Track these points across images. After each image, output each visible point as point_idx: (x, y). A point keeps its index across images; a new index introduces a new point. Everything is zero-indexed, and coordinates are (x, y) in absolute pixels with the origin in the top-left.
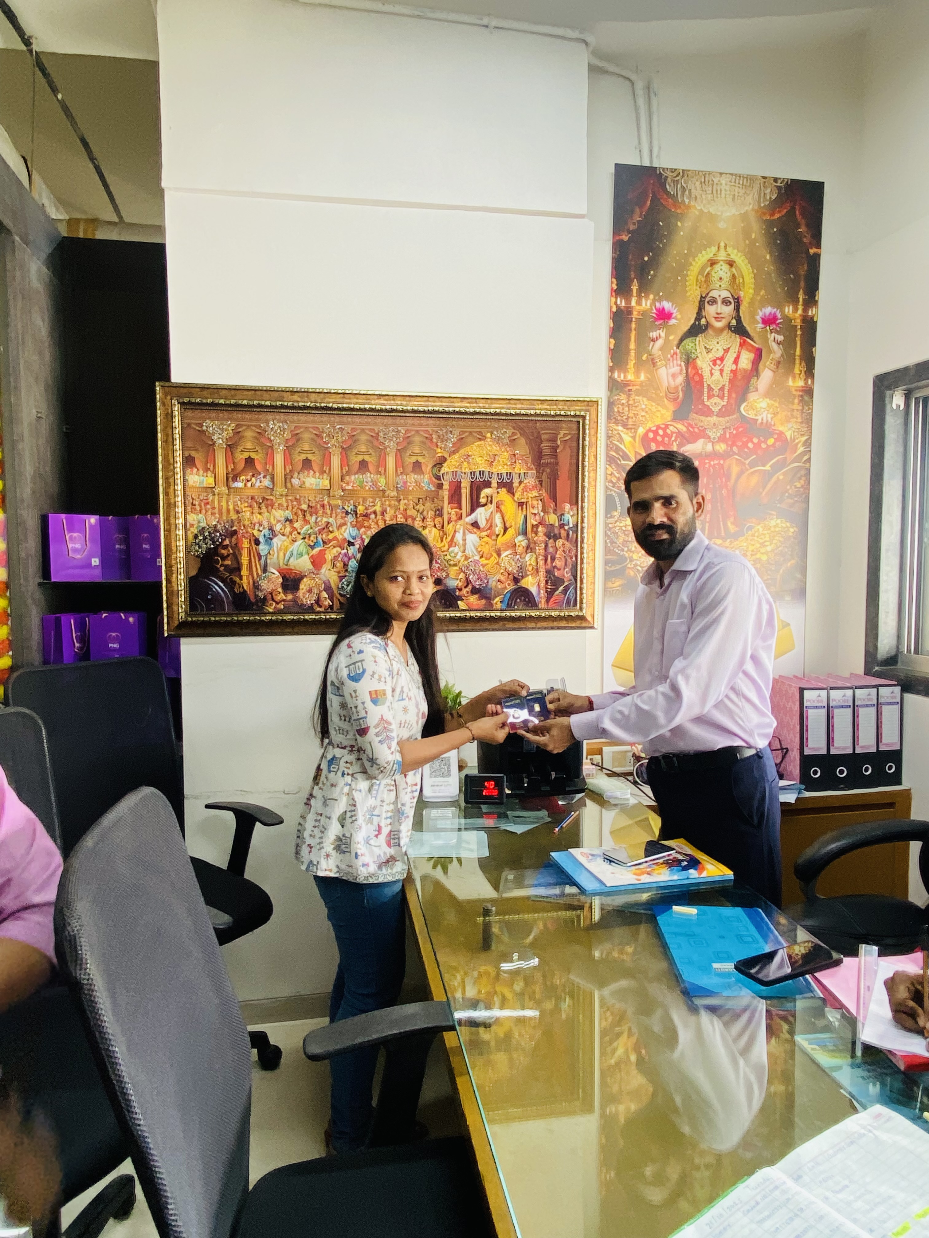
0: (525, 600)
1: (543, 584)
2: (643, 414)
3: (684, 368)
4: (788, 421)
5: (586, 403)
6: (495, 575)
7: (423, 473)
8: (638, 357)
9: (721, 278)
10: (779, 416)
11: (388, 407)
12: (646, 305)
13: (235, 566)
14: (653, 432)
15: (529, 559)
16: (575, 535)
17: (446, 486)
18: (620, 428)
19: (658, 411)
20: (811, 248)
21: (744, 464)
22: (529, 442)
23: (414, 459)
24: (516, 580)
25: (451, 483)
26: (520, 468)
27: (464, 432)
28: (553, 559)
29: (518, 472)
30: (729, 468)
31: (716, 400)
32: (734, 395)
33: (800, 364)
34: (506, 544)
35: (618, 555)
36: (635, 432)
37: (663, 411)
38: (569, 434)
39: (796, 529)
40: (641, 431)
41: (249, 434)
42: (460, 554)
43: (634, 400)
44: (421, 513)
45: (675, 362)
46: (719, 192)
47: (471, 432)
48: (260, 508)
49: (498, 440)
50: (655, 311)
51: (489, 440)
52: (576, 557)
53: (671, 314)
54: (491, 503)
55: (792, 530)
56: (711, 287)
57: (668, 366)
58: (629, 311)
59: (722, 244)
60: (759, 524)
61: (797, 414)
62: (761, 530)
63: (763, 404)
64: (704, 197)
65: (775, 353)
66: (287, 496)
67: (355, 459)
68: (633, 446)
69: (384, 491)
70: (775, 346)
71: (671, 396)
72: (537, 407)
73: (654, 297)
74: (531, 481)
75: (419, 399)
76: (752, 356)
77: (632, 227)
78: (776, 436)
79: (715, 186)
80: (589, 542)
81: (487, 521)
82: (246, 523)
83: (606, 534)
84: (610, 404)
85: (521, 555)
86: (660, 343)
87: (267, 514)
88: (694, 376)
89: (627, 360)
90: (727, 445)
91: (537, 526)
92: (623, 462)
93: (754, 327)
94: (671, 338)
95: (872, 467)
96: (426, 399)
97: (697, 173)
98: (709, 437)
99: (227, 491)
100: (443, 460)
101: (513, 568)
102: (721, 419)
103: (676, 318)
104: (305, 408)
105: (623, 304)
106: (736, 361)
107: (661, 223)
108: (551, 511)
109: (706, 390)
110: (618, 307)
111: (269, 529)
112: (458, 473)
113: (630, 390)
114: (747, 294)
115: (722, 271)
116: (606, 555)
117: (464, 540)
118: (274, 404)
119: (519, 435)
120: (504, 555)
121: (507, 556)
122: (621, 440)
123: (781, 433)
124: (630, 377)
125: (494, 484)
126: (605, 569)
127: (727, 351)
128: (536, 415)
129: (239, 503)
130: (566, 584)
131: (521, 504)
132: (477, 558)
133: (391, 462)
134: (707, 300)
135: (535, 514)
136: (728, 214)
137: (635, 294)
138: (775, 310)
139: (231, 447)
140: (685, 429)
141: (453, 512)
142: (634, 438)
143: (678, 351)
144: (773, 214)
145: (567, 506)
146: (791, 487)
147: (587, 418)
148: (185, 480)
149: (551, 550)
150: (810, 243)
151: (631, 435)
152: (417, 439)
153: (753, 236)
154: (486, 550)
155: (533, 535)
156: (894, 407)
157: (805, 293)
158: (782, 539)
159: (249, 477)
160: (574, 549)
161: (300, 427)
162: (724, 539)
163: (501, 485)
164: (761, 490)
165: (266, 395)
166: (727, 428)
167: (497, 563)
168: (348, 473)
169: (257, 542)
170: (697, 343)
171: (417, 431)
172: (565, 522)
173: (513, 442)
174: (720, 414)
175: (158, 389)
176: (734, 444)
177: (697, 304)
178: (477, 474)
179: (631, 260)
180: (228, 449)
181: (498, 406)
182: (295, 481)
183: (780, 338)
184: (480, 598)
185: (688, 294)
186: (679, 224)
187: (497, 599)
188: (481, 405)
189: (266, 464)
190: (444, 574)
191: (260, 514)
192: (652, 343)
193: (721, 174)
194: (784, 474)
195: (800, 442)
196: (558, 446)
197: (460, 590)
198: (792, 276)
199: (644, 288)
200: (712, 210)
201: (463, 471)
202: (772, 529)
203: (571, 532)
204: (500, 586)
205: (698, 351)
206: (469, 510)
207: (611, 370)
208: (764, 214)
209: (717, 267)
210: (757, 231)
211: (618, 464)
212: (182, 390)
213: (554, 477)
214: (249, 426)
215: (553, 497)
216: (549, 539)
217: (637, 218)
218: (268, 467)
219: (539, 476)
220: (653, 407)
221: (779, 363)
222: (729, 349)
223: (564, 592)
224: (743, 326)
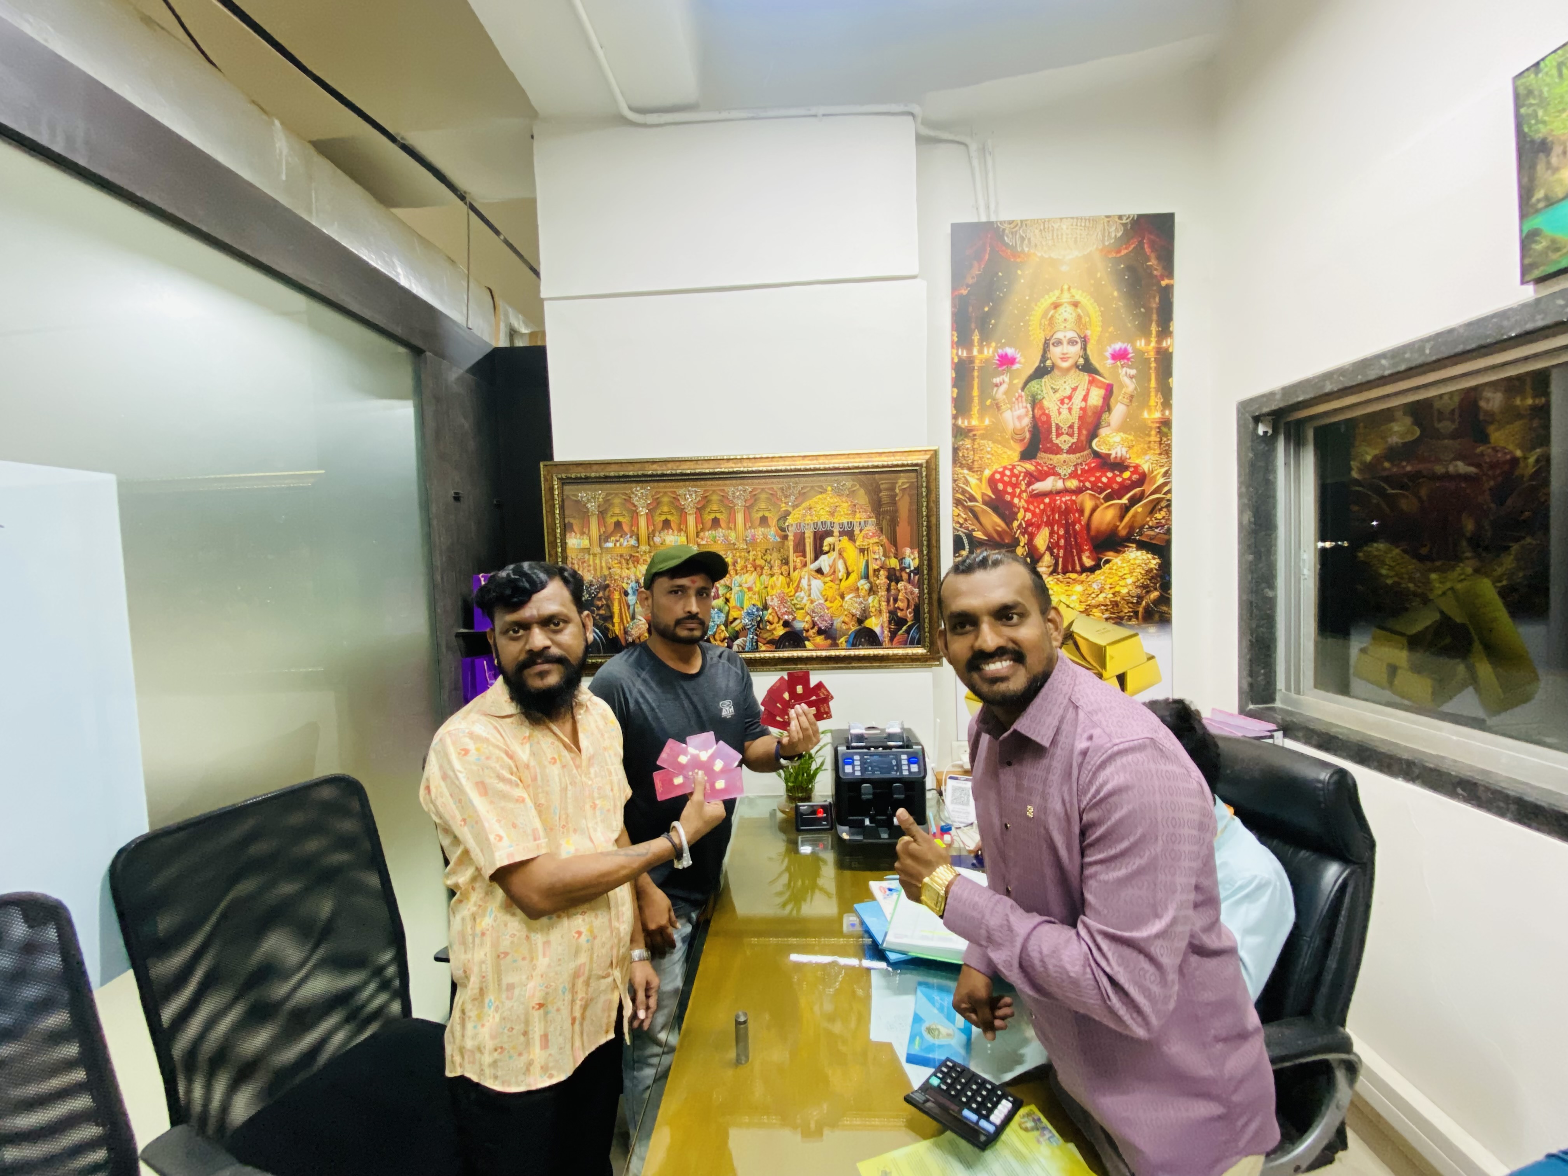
1: (886, 624)
2: (989, 456)
3: (1030, 409)
4: (1145, 454)
5: (923, 452)
6: (839, 616)
7: (769, 526)
8: (982, 402)
9: (1065, 320)
10: (1135, 449)
11: (735, 470)
12: (988, 353)
13: (608, 614)
14: (999, 473)
15: (872, 601)
17: (791, 537)
18: (966, 471)
19: (1005, 452)
20: (1163, 280)
21: (1098, 498)
22: (868, 492)
23: (760, 514)
24: (860, 621)
25: (795, 535)
26: (860, 517)
27: (807, 487)
28: (896, 600)
29: (858, 520)
31: (1065, 437)
32: (1084, 432)
33: (1156, 396)
34: (849, 587)
37: (1009, 452)
38: (908, 482)
39: (1158, 561)
40: (987, 473)
41: (617, 501)
42: (806, 598)
43: (979, 444)
44: (769, 563)
45: (1021, 404)
46: (1060, 238)
47: (812, 487)
48: (628, 564)
49: (838, 492)
50: (997, 358)
51: (829, 492)
53: (1016, 358)
54: (834, 550)
55: (1154, 562)
56: (1055, 329)
57: (1013, 409)
58: (971, 360)
59: (1066, 287)
60: (1116, 557)
61: (1156, 446)
62: (1119, 563)
63: (1117, 438)
64: (1044, 243)
65: (1127, 387)
66: (650, 552)
67: (708, 518)
68: (980, 488)
69: (734, 544)
70: (1127, 381)
71: (1017, 437)
73: (997, 344)
74: (871, 528)
75: (764, 460)
76: (1102, 392)
77: (970, 281)
78: (1132, 469)
79: (1055, 232)
81: (831, 567)
82: (616, 577)
84: (955, 450)
85: (864, 597)
86: (1004, 388)
87: (633, 569)
88: (1040, 416)
89: (971, 406)
90: (1080, 481)
91: (878, 570)
92: (970, 503)
93: (1102, 362)
94: (1015, 381)
96: (769, 458)
97: (1035, 222)
98: (1059, 474)
100: (787, 514)
101: (857, 610)
102: (1071, 456)
103: (1019, 363)
104: (663, 475)
105: (965, 354)
106: (1085, 399)
107: (1000, 274)
108: (892, 555)
109: (1054, 429)
110: (960, 358)
111: (637, 582)
112: (802, 524)
113: (975, 435)
114: (1094, 332)
115: (1066, 313)
117: (809, 585)
118: (636, 474)
119: (858, 486)
120: (847, 598)
121: (851, 599)
122: (967, 482)
123: (1138, 466)
124: (975, 422)
125: (836, 533)
127: (1074, 389)
128: (873, 466)
129: (610, 560)
130: (909, 624)
131: (862, 550)
132: (822, 601)
133: (740, 518)
134: (1051, 342)
135: (876, 559)
136: (1070, 257)
137: (976, 344)
138: (1126, 345)
139: (602, 514)
140: (1033, 468)
141: (798, 560)
143: (1023, 393)
144: (1119, 252)
145: (908, 551)
146: (1150, 519)
147: (925, 466)
149: (893, 592)
150: (1161, 275)
152: (763, 496)
153: (1099, 276)
154: (830, 594)
155: (875, 579)
156: (1261, 433)
157: (1158, 325)
158: (1143, 572)
159: (618, 538)
161: (659, 492)
163: (842, 534)
164: (1118, 523)
165: (631, 467)
166: (1077, 464)
167: (841, 606)
168: (703, 530)
169: (626, 594)
170: (1043, 384)
171: (763, 489)
172: (907, 565)
173: (852, 493)
174: (1071, 451)
175: (542, 468)
176: (1086, 480)
177: (1041, 346)
178: (820, 524)
179: (972, 313)
180: (600, 515)
181: (837, 460)
182: (657, 539)
183: (1133, 372)
184: (826, 639)
185: (1032, 338)
186: (1019, 272)
187: (843, 640)
188: (821, 461)
189: (632, 526)
190: (791, 617)
191: (628, 569)
192: (995, 389)
193: (1061, 219)
194: (1143, 507)
195: (1158, 473)
196: (896, 495)
197: (807, 631)
198: (1142, 310)
199: (986, 337)
200: (1054, 255)
201: (807, 522)
202: (1132, 562)
203: (913, 575)
204: (844, 627)
205: (1045, 392)
206: (813, 556)
207: (955, 417)
208: (1110, 253)
209: (1061, 310)
210: (1103, 272)
211: (963, 505)
212: (560, 467)
213: (894, 523)
214: (617, 494)
215: (894, 541)
216: (891, 581)
217: (976, 271)
218: (634, 528)
219: (879, 524)
220: (999, 449)
221: (1132, 397)
222: (1077, 387)
223: (908, 632)
224: (1091, 364)
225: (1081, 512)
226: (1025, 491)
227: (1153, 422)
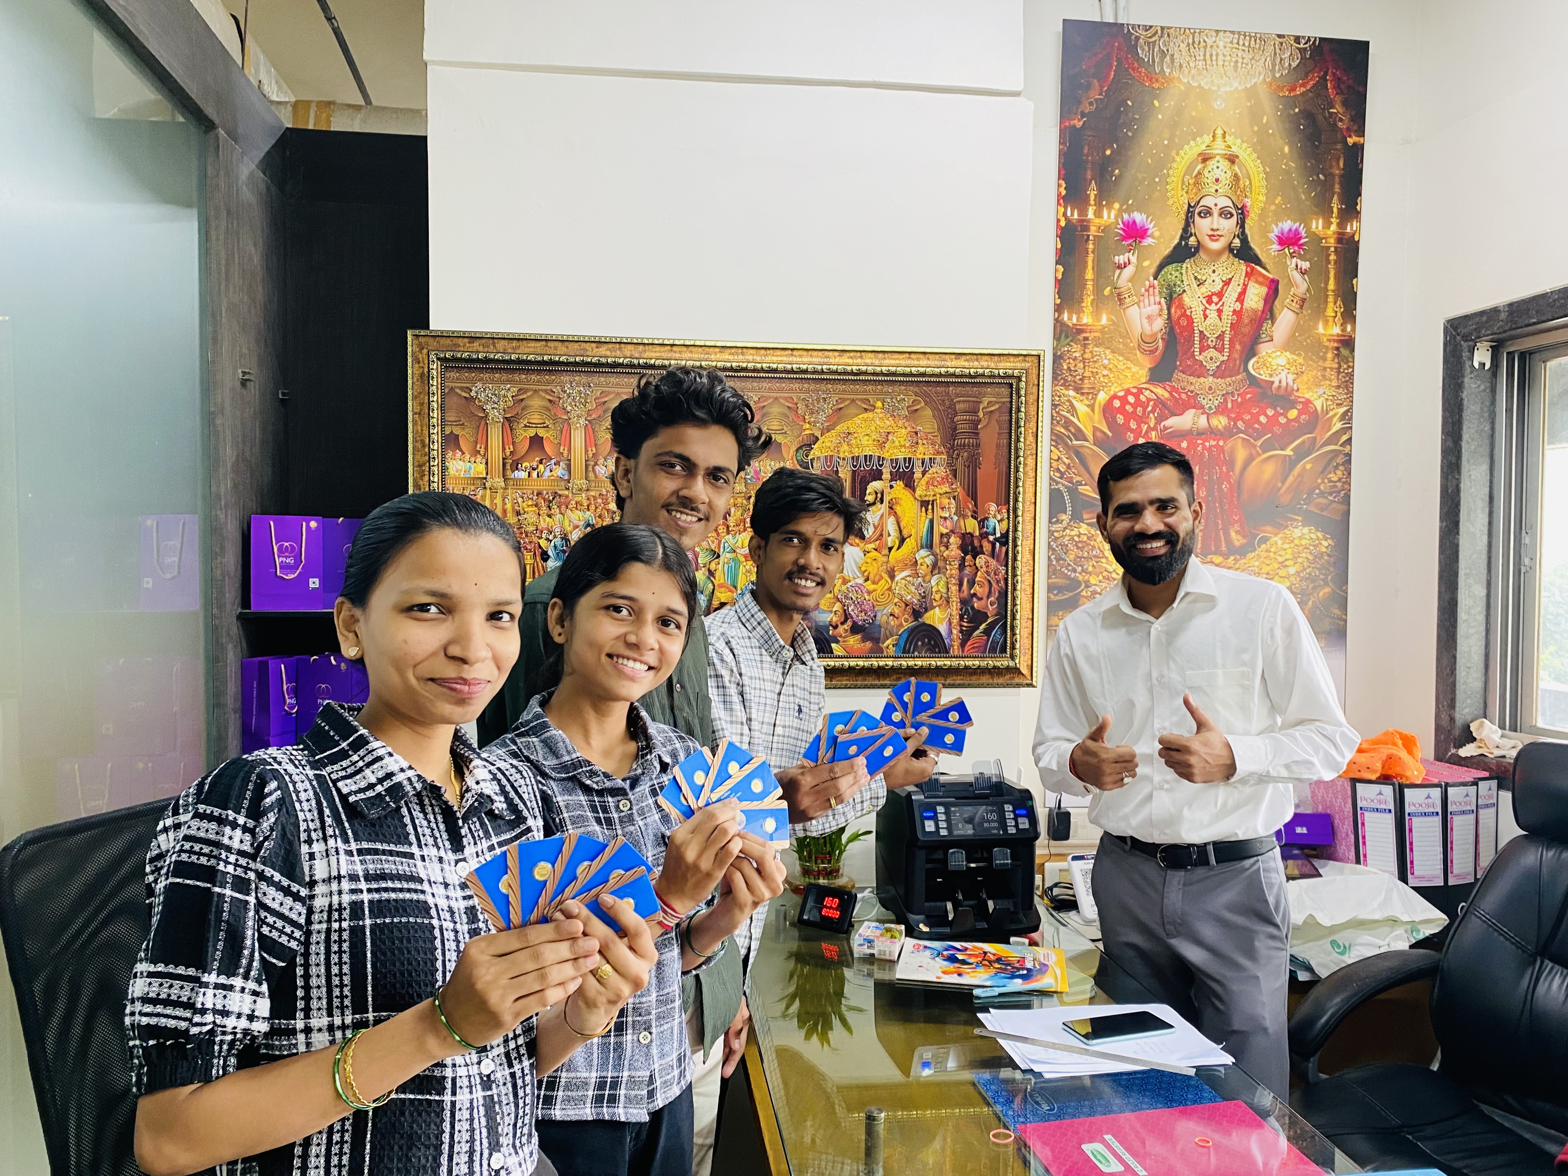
0: (929, 642)
1: (955, 621)
2: (1105, 372)
3: (1165, 307)
4: (1318, 385)
5: (1021, 358)
7: (782, 458)
8: (1098, 290)
9: (1217, 180)
10: (1305, 378)
12: (1109, 217)
14: (1119, 398)
15: (937, 583)
16: (1004, 549)
18: (1072, 393)
19: (1129, 369)
20: (1350, 136)
21: (1254, 446)
22: (938, 415)
24: (917, 614)
26: (924, 452)
27: (844, 400)
28: (972, 583)
29: (921, 456)
30: (1232, 453)
31: (1212, 353)
32: (1238, 347)
33: (1335, 303)
34: (903, 561)
35: (1068, 578)
36: (1094, 399)
37: (1135, 369)
38: (997, 403)
39: (1330, 542)
40: (1102, 397)
41: (536, 403)
43: (1091, 352)
45: (1152, 298)
46: (1214, 58)
47: (853, 401)
48: (549, 508)
49: (892, 413)
50: (1121, 226)
51: (879, 411)
52: (1006, 580)
53: (1147, 230)
54: (882, 501)
55: (1325, 543)
56: (1203, 192)
57: (1142, 304)
58: (1084, 225)
59: (1219, 132)
60: (1276, 535)
61: (1331, 374)
62: (1280, 542)
63: (1281, 359)
64: (1192, 65)
65: (1297, 286)
66: (587, 490)
68: (1092, 420)
70: (1297, 276)
71: (1146, 347)
72: (949, 364)
73: (1121, 206)
74: (939, 470)
75: (779, 353)
76: (1264, 290)
77: (1088, 109)
78: (1300, 407)
79: (1208, 49)
80: (1025, 560)
81: (876, 528)
82: (529, 528)
83: (1050, 547)
84: (1057, 359)
85: (924, 577)
86: (1128, 271)
87: (559, 516)
88: (1179, 318)
89: (1082, 295)
90: (1229, 418)
91: (948, 536)
92: (1075, 442)
93: (1266, 247)
94: (1146, 264)
95: (1443, 451)
96: (790, 352)
97: (1181, 31)
98: (1202, 407)
99: (503, 484)
100: (813, 440)
101: (912, 597)
102: (1219, 381)
103: (1152, 236)
104: (616, 365)
105: (1076, 216)
106: (1241, 298)
107: (1129, 103)
108: (970, 514)
109: (1197, 339)
110: (1068, 221)
111: (562, 539)
112: (835, 458)
113: (1086, 339)
114: (1255, 203)
115: (1219, 169)
116: (1049, 577)
118: (572, 360)
119: (923, 404)
120: (899, 577)
121: (904, 579)
122: (1073, 409)
123: (1308, 402)
124: (1086, 319)
125: (886, 475)
126: (1048, 597)
127: (1227, 283)
128: (948, 375)
129: (520, 500)
130: (989, 621)
131: (925, 504)
132: (860, 581)
134: (1197, 211)
135: (945, 518)
136: (1228, 89)
137: (1092, 202)
138: (1297, 224)
139: (510, 422)
140: (1167, 395)
142: (1092, 407)
143: (1156, 282)
144: (1292, 89)
145: (993, 507)
146: (1323, 480)
147: (1024, 379)
148: (444, 469)
149: (967, 570)
150: (1348, 129)
151: (1087, 402)
152: (775, 410)
153: (1265, 121)
155: (943, 548)
156: (1476, 365)
157: (1342, 201)
158: (1311, 557)
159: (535, 464)
160: (1002, 570)
161: (609, 393)
162: (1226, 556)
163: (894, 477)
164: (1280, 485)
165: (562, 349)
166: (1227, 393)
167: (890, 589)
169: (545, 557)
170: (1184, 271)
171: (776, 399)
172: (990, 530)
173: (914, 414)
174: (1219, 373)
175: (409, 339)
176: (1239, 417)
177: (1183, 214)
178: (862, 459)
179: (1087, 156)
180: (507, 424)
181: (893, 362)
182: (601, 470)
183: (1305, 265)
184: (864, 640)
185: (1170, 202)
186: (1156, 103)
187: (889, 641)
188: (868, 361)
189: (559, 444)
191: (548, 516)
192: (1118, 271)
193: (1217, 31)
194: (1314, 461)
195: (1335, 415)
196: (980, 420)
197: (836, 627)
198: (1321, 176)
199: (1106, 194)
200: (1204, 84)
201: (842, 455)
202: (1296, 542)
203: (998, 544)
204: (893, 622)
205: (1185, 283)
207: (1058, 309)
208: (1281, 88)
209: (1211, 164)
210: (1271, 116)
211: (1066, 444)
212: (442, 341)
213: (973, 464)
215: (972, 494)
216: (966, 554)
217: (1095, 94)
218: (562, 449)
219: (951, 465)
220: (1120, 362)
221: (1303, 300)
222: (1230, 279)
223: (987, 632)
224: (1251, 249)
225: (1231, 464)
226: (1155, 429)
227: (1329, 340)
